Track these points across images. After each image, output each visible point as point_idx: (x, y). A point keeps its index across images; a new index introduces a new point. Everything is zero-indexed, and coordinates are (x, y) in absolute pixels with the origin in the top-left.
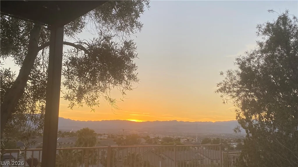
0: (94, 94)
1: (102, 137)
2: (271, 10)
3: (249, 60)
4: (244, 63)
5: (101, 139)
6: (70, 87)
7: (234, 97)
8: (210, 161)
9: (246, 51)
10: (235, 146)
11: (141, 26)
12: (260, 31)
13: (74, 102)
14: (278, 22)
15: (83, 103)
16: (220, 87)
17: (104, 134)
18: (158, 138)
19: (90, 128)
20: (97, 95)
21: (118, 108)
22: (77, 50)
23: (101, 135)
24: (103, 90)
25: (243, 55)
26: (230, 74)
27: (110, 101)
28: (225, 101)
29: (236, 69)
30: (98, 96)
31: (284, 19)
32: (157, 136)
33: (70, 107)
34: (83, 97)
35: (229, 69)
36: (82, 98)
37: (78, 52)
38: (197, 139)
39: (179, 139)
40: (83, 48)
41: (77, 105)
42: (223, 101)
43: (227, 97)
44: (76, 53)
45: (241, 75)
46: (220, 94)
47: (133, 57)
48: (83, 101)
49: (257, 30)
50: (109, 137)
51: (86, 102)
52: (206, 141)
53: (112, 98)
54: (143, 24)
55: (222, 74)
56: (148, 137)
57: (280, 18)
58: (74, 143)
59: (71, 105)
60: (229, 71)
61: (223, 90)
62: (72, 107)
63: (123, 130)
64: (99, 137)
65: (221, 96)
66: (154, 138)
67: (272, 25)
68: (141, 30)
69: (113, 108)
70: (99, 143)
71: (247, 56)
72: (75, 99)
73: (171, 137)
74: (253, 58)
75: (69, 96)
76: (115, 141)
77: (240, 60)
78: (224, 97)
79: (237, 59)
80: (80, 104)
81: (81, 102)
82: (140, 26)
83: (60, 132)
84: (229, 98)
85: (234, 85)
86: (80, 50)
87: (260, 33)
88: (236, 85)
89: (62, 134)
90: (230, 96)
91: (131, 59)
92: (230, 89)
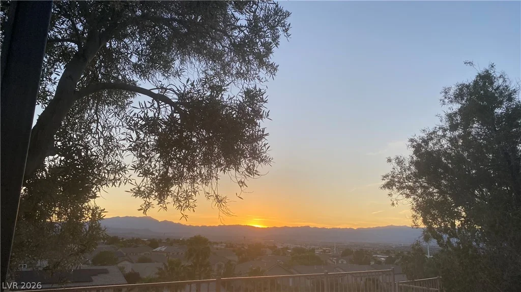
0: (190, 187)
1: (219, 246)
2: (469, 63)
3: (426, 142)
4: (420, 146)
5: (217, 249)
6: (146, 173)
7: (408, 196)
9: (423, 129)
10: (383, 259)
11: (275, 69)
12: (446, 98)
13: (151, 200)
14: (476, 82)
15: (168, 203)
16: (387, 181)
17: (221, 243)
18: (287, 248)
20: (194, 189)
21: (231, 214)
22: (158, 104)
23: (217, 243)
24: (206, 180)
25: (419, 135)
26: (400, 162)
27: (216, 200)
28: (395, 202)
29: (408, 154)
30: (197, 191)
31: (486, 78)
32: (285, 245)
33: (143, 211)
34: (170, 192)
35: (399, 155)
36: (168, 195)
37: (159, 107)
38: (335, 249)
39: (313, 250)
40: (168, 101)
41: (157, 207)
42: (391, 202)
43: (397, 195)
44: (155, 110)
45: (416, 164)
46: (387, 191)
47: (261, 117)
48: (169, 199)
49: (442, 96)
50: (227, 246)
51: (175, 202)
52: (346, 253)
53: (222, 194)
54: (278, 66)
55: (389, 160)
56: (275, 246)
57: (479, 76)
58: (184, 254)
59: (144, 207)
60: (397, 158)
61: (389, 185)
62: (147, 210)
63: (245, 237)
64: (215, 246)
65: (389, 195)
66: (282, 248)
67: (468, 87)
68: (274, 75)
69: (221, 214)
71: (424, 135)
72: (153, 196)
73: (303, 246)
74: (432, 139)
75: (142, 189)
77: (416, 141)
78: (394, 196)
79: (412, 140)
80: (162, 205)
81: (164, 201)
82: (272, 69)
83: (168, 239)
84: (401, 197)
85: (408, 178)
86: (163, 103)
87: (446, 100)
88: (410, 178)
89: (170, 242)
90: (401, 194)
91: (258, 121)
92: (402, 183)
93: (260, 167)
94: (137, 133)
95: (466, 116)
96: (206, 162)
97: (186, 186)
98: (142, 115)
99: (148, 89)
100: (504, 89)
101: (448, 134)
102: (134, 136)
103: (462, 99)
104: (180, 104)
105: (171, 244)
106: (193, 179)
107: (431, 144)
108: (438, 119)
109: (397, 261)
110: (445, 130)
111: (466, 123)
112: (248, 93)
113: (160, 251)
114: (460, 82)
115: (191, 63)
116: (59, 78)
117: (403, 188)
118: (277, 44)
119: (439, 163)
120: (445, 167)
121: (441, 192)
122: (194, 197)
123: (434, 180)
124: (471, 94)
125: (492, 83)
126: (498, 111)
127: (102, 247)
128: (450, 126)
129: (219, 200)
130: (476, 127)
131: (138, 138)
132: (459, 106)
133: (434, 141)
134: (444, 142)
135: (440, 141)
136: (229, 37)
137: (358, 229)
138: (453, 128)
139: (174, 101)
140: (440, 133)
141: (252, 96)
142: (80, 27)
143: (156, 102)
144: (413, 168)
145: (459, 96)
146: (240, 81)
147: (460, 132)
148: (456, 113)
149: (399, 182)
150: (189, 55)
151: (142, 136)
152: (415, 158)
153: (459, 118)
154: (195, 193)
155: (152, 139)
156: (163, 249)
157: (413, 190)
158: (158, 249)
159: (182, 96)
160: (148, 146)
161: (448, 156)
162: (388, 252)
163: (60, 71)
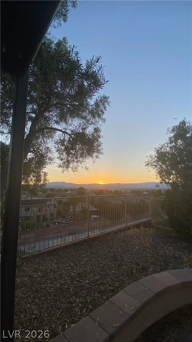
1: (88, 191)
2: (175, 118)
3: (161, 149)
4: (158, 150)
5: (88, 192)
6: (62, 160)
7: (154, 168)
8: (135, 200)
9: (160, 144)
10: (146, 194)
13: (64, 169)
14: (180, 125)
16: (146, 163)
18: (112, 191)
19: (83, 187)
23: (88, 190)
24: (81, 162)
25: (158, 146)
26: (151, 156)
28: (149, 171)
29: (154, 154)
31: (183, 123)
32: (111, 190)
35: (151, 154)
36: (69, 167)
37: (65, 136)
38: (129, 191)
39: (121, 191)
43: (150, 168)
44: (63, 137)
45: (157, 157)
46: (147, 167)
47: (100, 137)
48: (70, 169)
50: (91, 191)
52: (133, 191)
54: (106, 119)
55: (147, 156)
56: (108, 190)
57: (181, 122)
61: (147, 165)
64: (87, 191)
67: (176, 127)
68: (105, 123)
70: (87, 193)
71: (160, 146)
73: (117, 190)
75: (61, 165)
76: (94, 192)
77: (157, 149)
78: (149, 169)
79: (155, 149)
81: (68, 169)
83: (71, 189)
84: (151, 169)
85: (154, 162)
86: (66, 134)
87: (168, 133)
88: (155, 162)
89: (72, 190)
90: (152, 168)
91: (99, 139)
92: (152, 164)
93: (100, 156)
94: (58, 145)
95: (176, 138)
96: (81, 156)
97: (75, 164)
98: (59, 139)
99: (61, 129)
100: (190, 127)
101: (169, 145)
102: (57, 146)
103: (174, 132)
104: (72, 134)
105: (72, 191)
106: (77, 162)
107: (162, 150)
108: (165, 140)
109: (151, 194)
110: (168, 144)
111: (176, 141)
112: (95, 129)
113: (69, 193)
114: (173, 125)
115: (75, 120)
116: (29, 127)
117: (152, 166)
118: (106, 110)
119: (166, 156)
120: (168, 158)
121: (166, 166)
122: (78, 168)
123: (164, 162)
124: (177, 129)
125: (185, 125)
126: (188, 135)
127: (49, 192)
128: (170, 142)
129: (87, 168)
130: (180, 142)
131: (58, 147)
132: (173, 134)
133: (164, 148)
134: (167, 148)
135: (166, 148)
136: (88, 109)
137: (137, 184)
138: (171, 142)
139: (69, 133)
140: (166, 145)
141: (97, 130)
142: (35, 107)
143: (63, 134)
144: (156, 158)
145: (173, 130)
146: (92, 126)
147: (173, 144)
148: (172, 137)
149: (151, 164)
150: (74, 118)
151: (60, 146)
152: (157, 155)
153: (173, 139)
154: (78, 166)
155: (63, 148)
156: (69, 192)
157: (156, 166)
158: (68, 192)
159: (72, 131)
160: (62, 150)
161: (169, 153)
162: (148, 191)
163: (29, 124)
